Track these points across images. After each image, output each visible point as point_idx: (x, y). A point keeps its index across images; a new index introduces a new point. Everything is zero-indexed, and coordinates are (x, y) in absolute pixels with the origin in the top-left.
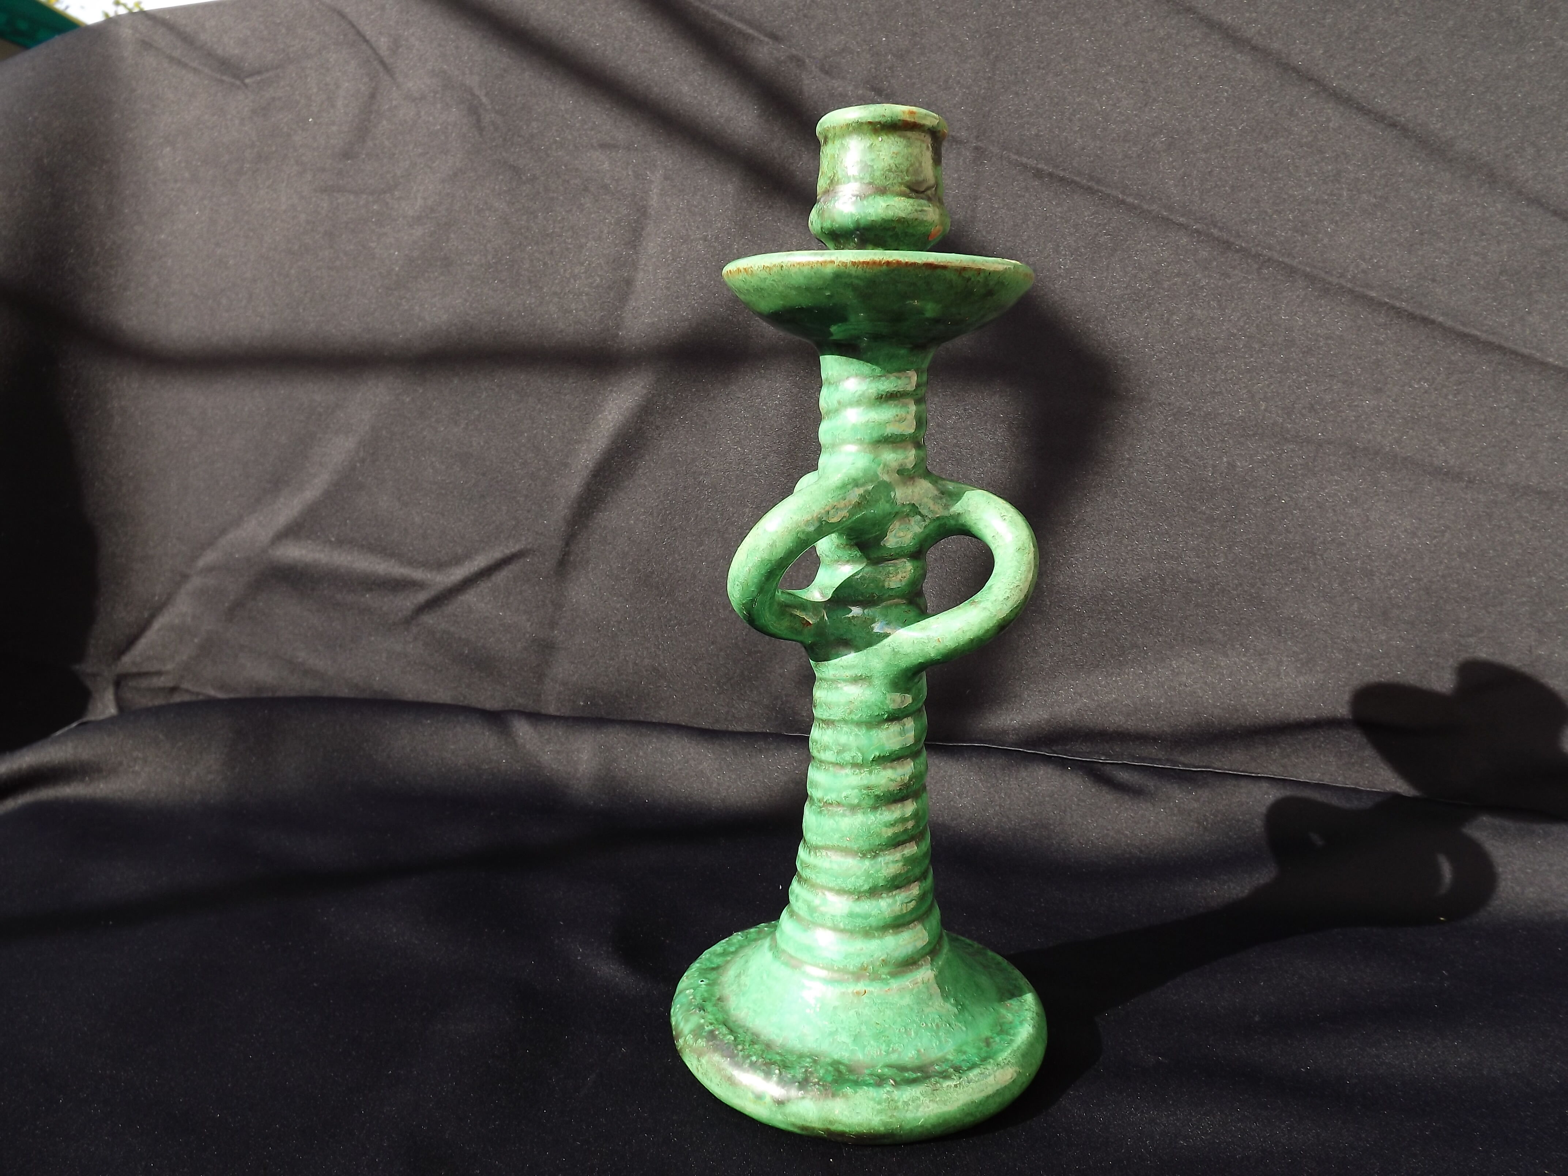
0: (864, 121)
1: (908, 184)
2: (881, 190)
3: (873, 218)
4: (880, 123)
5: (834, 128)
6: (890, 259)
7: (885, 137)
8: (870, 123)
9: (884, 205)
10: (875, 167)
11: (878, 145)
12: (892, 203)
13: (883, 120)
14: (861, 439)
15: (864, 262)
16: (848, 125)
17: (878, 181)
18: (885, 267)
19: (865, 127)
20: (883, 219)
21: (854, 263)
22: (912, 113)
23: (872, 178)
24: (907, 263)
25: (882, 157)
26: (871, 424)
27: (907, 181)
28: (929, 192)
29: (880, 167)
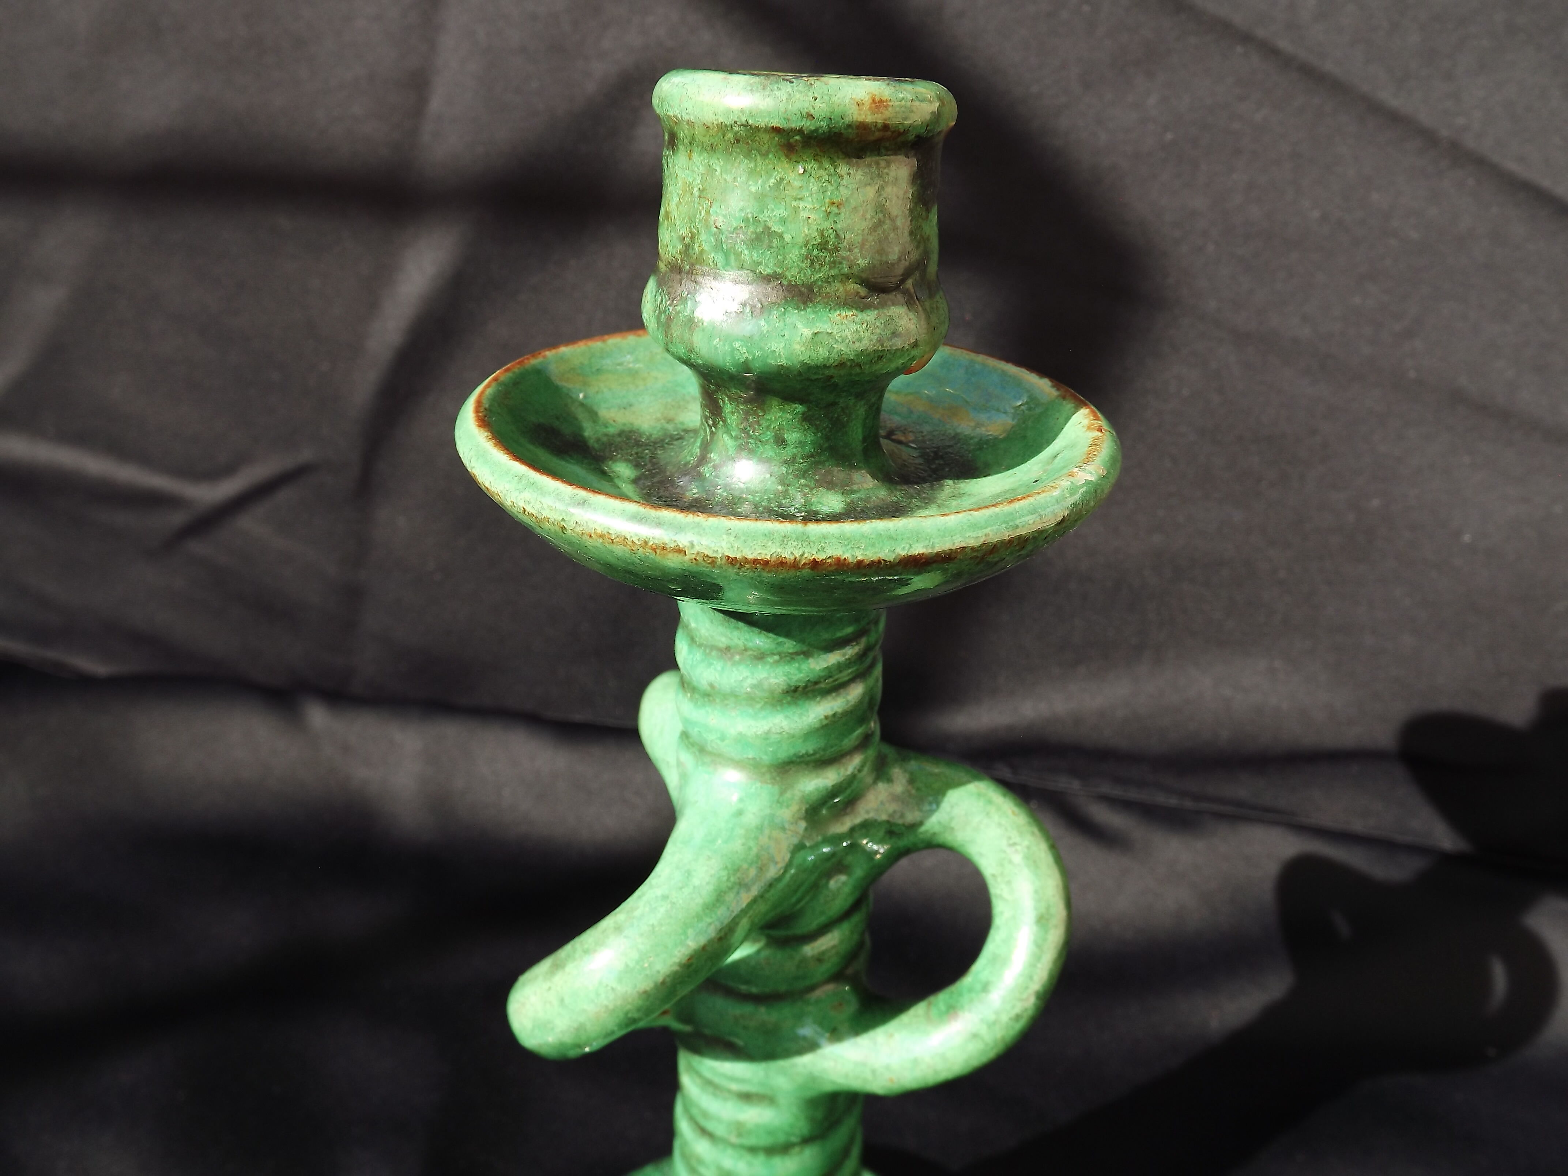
0: (762, 123)
1: (864, 275)
2: (801, 294)
3: (783, 362)
4: (800, 131)
5: (691, 124)
6: (820, 557)
7: (812, 166)
8: (776, 130)
9: (807, 332)
10: (787, 237)
11: (797, 184)
12: (826, 327)
13: (808, 125)
15: (756, 561)
16: (723, 128)
17: (794, 271)
18: (806, 572)
19: (766, 137)
20: (804, 364)
21: (732, 561)
22: (878, 104)
23: (780, 264)
24: (860, 563)
25: (804, 214)
26: (774, 737)
27: (863, 270)
28: (909, 284)
29: (800, 240)
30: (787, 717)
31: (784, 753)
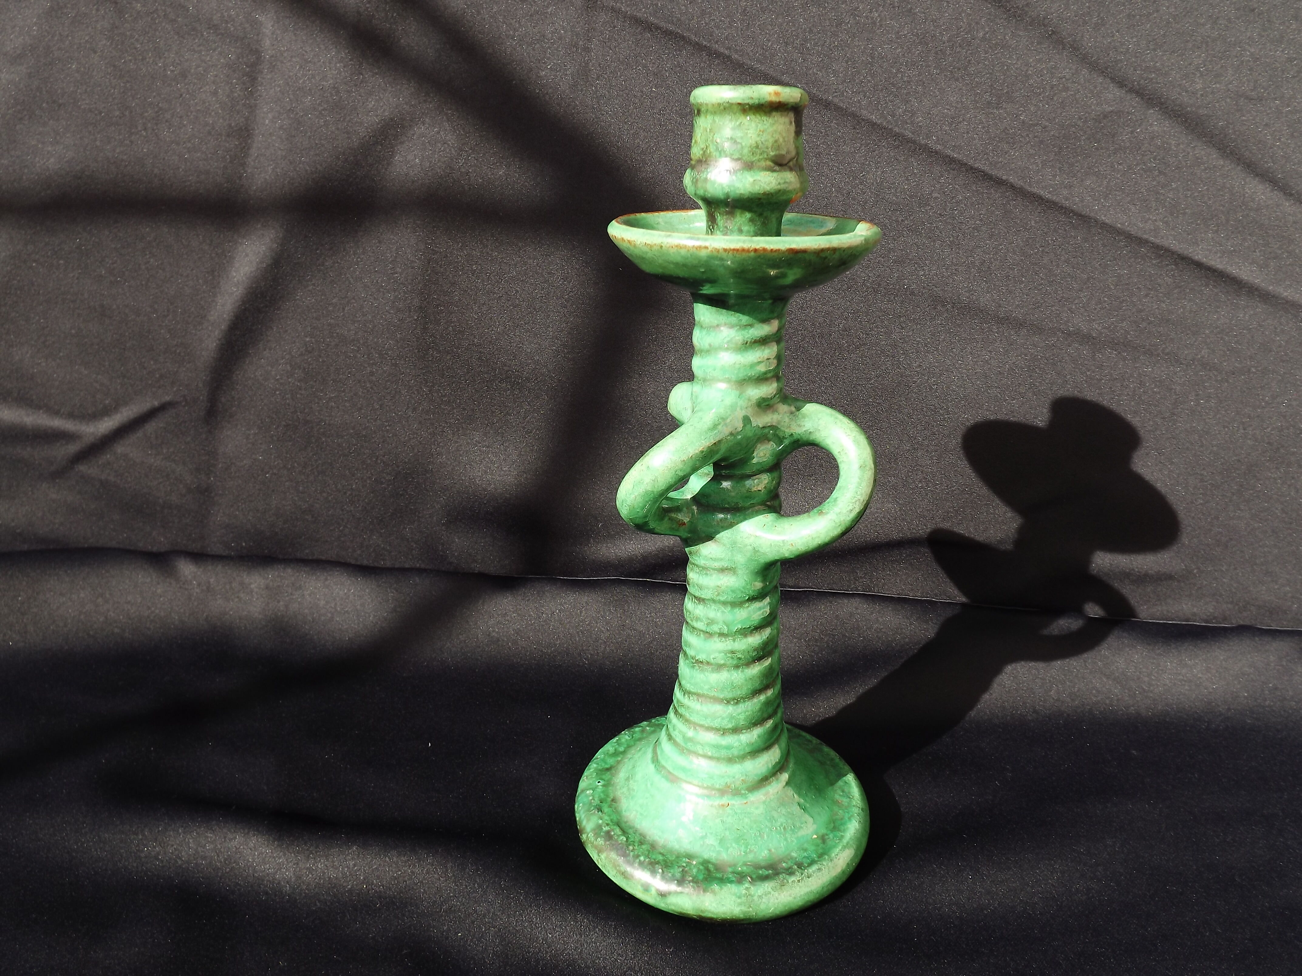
0: (734, 101)
1: (773, 158)
2: (749, 166)
3: (742, 192)
4: (748, 104)
5: (707, 104)
6: (757, 247)
7: (753, 117)
8: (739, 104)
9: (751, 180)
10: (744, 144)
11: (747, 123)
12: (759, 178)
13: (751, 102)
14: (728, 378)
16: (719, 105)
17: (746, 157)
18: (752, 254)
19: (735, 107)
20: (750, 192)
21: (725, 250)
22: (777, 94)
23: (741, 154)
24: (772, 250)
25: (750, 135)
26: (737, 366)
27: (773, 156)
28: (791, 164)
29: (748, 145)
30: (742, 356)
31: (741, 375)
